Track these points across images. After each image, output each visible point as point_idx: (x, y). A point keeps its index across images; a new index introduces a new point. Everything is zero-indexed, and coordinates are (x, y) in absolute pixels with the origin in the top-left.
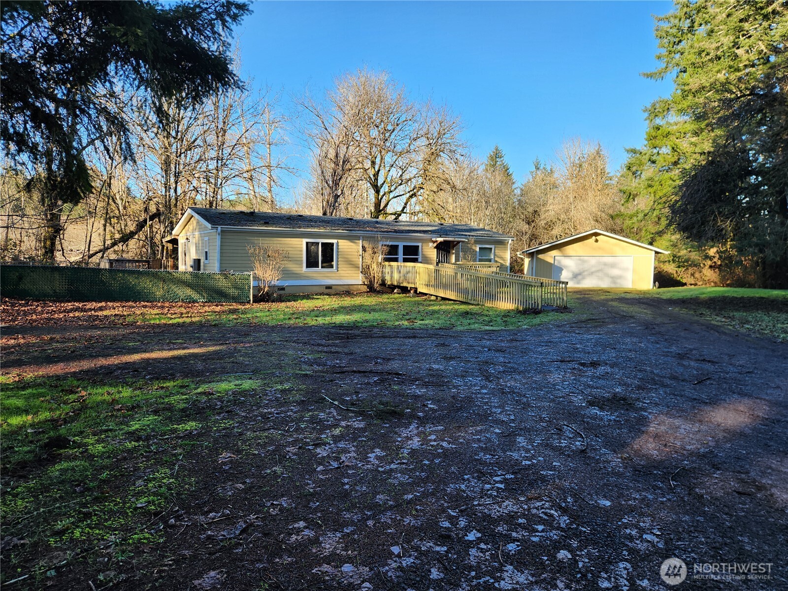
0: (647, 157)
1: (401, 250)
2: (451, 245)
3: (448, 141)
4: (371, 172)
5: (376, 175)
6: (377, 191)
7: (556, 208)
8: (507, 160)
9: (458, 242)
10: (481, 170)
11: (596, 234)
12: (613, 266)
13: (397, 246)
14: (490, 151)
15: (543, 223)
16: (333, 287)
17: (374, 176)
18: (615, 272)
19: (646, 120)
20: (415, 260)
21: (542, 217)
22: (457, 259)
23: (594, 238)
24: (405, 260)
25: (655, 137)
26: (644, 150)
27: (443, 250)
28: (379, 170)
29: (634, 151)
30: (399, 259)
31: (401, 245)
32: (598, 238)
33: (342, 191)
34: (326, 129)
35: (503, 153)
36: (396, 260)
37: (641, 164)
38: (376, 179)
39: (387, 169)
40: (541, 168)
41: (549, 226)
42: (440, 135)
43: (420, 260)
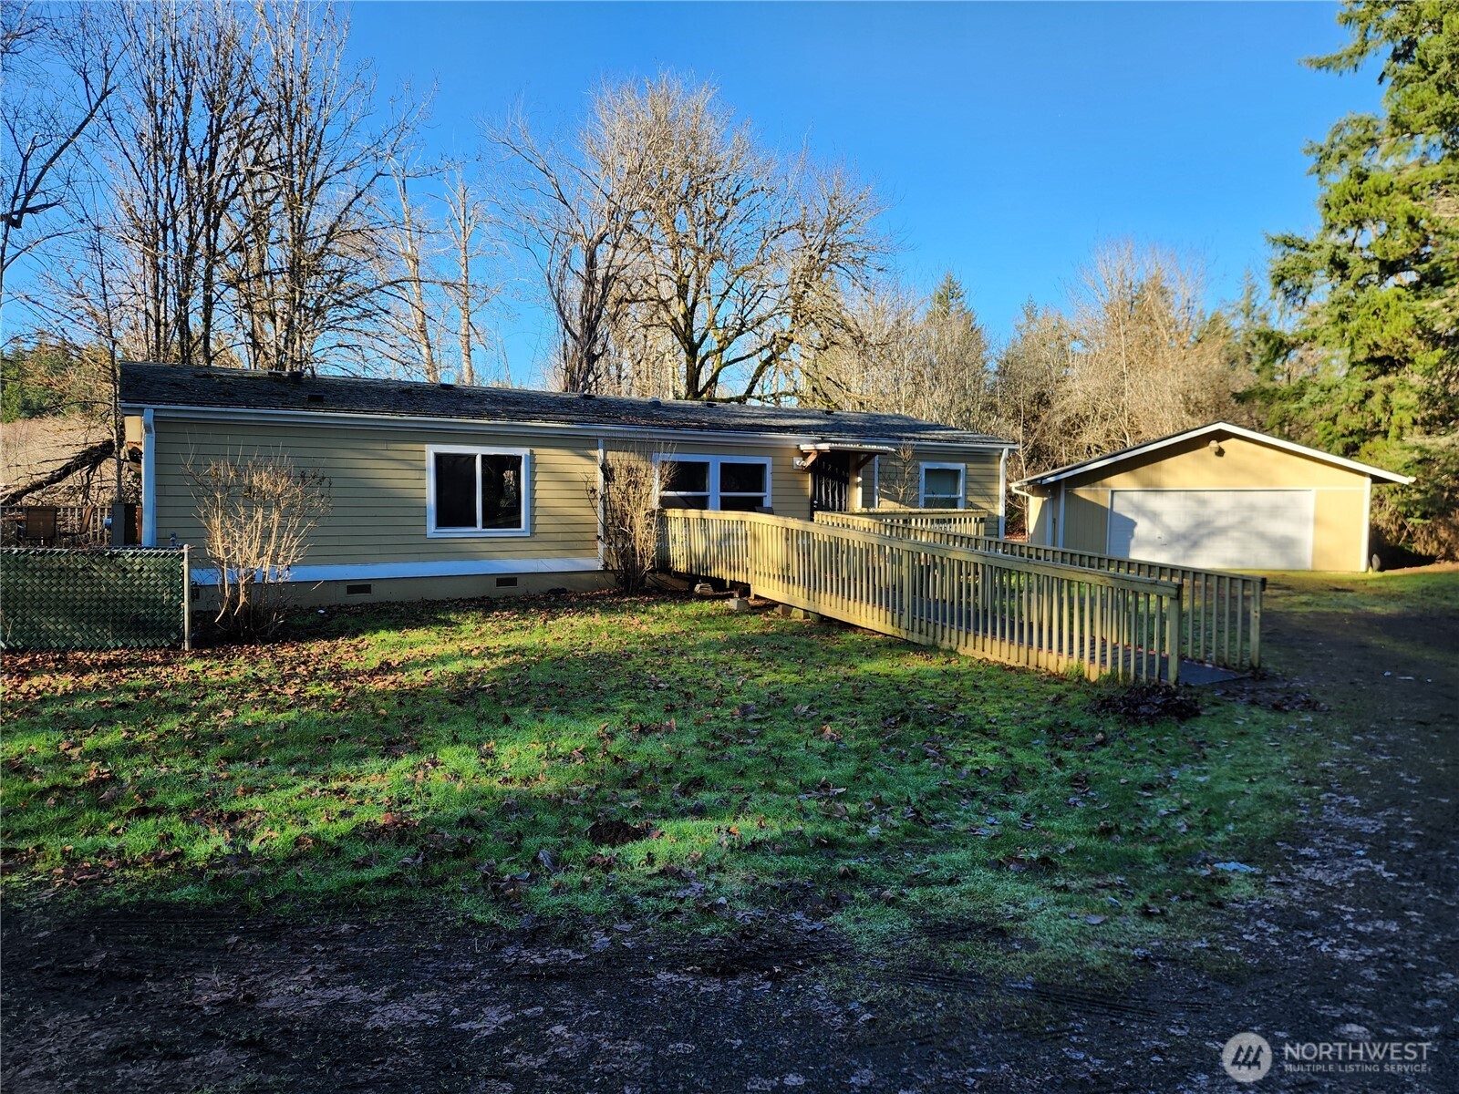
0: (1326, 254)
1: (714, 478)
2: (852, 463)
3: (850, 238)
4: (678, 309)
5: (689, 314)
6: (692, 350)
7: (1092, 384)
8: (970, 302)
9: (872, 454)
10: (919, 318)
11: (1221, 436)
12: (1275, 512)
13: (704, 466)
14: (936, 285)
15: (1059, 420)
16: (519, 578)
17: (684, 316)
18: (1279, 528)
19: (1311, 173)
20: (754, 505)
21: (1057, 407)
22: (868, 501)
23: (1214, 444)
24: (727, 505)
25: (1357, 198)
26: (1312, 237)
27: (832, 476)
28: (695, 304)
29: (1288, 243)
30: (711, 500)
31: (715, 463)
32: (1224, 444)
33: (604, 345)
34: (565, 203)
35: (963, 288)
36: (702, 504)
37: (1308, 270)
38: (689, 325)
39: (715, 301)
40: (1039, 318)
41: (1073, 427)
42: (832, 227)
43: (767, 503)
